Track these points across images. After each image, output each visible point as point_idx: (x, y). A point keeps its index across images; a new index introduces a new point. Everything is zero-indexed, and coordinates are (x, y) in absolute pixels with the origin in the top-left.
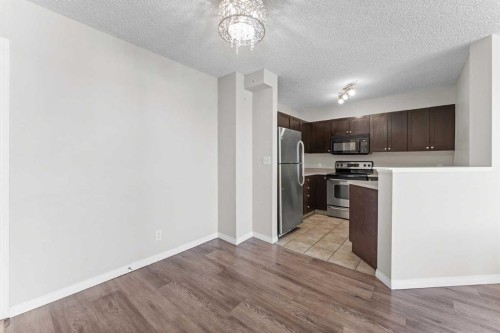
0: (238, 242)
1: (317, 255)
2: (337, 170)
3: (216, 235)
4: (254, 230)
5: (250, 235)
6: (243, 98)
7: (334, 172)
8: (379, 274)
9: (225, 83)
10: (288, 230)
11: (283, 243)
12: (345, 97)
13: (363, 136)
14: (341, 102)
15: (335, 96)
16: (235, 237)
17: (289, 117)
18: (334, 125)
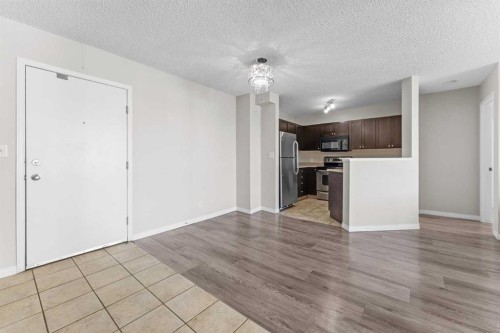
0: (252, 212)
1: (306, 219)
2: (326, 164)
3: (235, 209)
4: (263, 205)
5: (259, 209)
6: (255, 111)
7: (323, 165)
8: (343, 225)
9: (241, 100)
10: (286, 206)
11: (283, 213)
12: (329, 109)
13: (344, 137)
14: (326, 111)
15: (322, 106)
16: (249, 208)
17: (287, 123)
18: (322, 128)
